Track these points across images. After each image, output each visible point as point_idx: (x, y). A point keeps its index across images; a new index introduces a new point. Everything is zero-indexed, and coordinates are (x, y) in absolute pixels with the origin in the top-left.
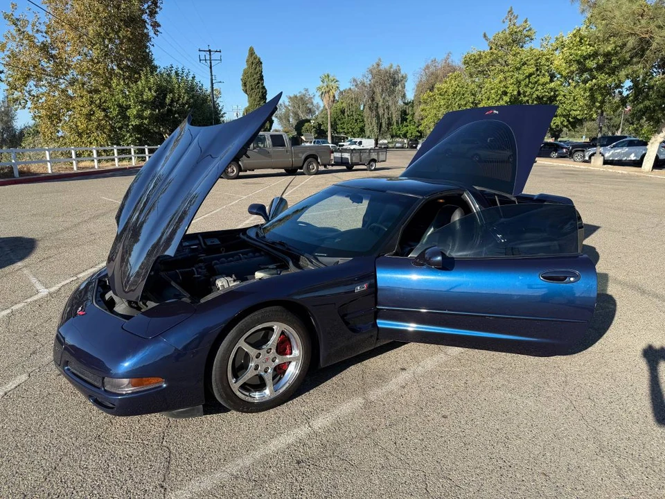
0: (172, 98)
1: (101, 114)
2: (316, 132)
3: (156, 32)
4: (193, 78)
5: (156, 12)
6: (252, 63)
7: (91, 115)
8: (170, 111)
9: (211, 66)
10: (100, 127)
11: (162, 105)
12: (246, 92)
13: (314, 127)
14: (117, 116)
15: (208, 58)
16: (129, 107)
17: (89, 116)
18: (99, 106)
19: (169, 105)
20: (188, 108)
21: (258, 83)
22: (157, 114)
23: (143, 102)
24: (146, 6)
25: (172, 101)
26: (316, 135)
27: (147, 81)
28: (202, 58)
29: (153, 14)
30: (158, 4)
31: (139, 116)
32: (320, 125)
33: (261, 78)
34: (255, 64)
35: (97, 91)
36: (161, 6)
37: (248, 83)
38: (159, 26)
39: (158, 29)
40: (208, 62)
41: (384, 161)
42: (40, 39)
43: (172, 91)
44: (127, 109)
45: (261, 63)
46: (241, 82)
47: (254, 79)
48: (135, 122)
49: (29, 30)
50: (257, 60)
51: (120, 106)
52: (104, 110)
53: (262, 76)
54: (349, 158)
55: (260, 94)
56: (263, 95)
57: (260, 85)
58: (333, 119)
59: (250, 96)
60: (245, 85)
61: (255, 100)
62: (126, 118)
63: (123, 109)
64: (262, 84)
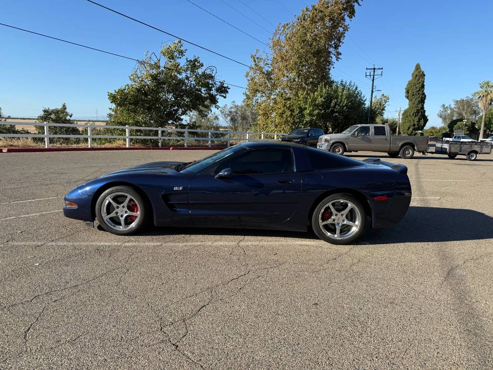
0: (336, 102)
1: (288, 113)
2: (468, 130)
3: (338, 59)
4: (356, 88)
5: (339, 46)
6: (416, 76)
7: (283, 113)
8: (333, 112)
9: (373, 79)
10: (287, 122)
11: (328, 107)
12: (407, 97)
13: (466, 125)
14: (297, 114)
15: (372, 73)
16: (305, 109)
17: (281, 115)
18: (288, 108)
19: (333, 107)
20: (346, 109)
21: (420, 90)
22: (323, 113)
23: (315, 105)
24: (333, 42)
25: (336, 104)
26: (468, 132)
27: (321, 91)
28: (368, 74)
29: (336, 47)
30: (341, 40)
31: (310, 114)
32: (473, 124)
33: (423, 86)
34: (419, 77)
35: (289, 99)
36: (343, 41)
37: (410, 92)
38: (341, 54)
39: (340, 56)
40: (372, 77)
41: (489, 153)
42: (267, 69)
43: (337, 98)
44: (304, 110)
45: (424, 75)
46: (405, 91)
47: (416, 88)
48: (308, 119)
49: (262, 64)
50: (421, 73)
51: (300, 108)
52: (291, 111)
53: (424, 85)
54: (448, 148)
55: (420, 99)
56: (421, 100)
57: (421, 92)
58: (487, 119)
59: (410, 100)
60: (408, 92)
61: (414, 103)
62: (303, 116)
63: (302, 110)
64: (423, 91)
